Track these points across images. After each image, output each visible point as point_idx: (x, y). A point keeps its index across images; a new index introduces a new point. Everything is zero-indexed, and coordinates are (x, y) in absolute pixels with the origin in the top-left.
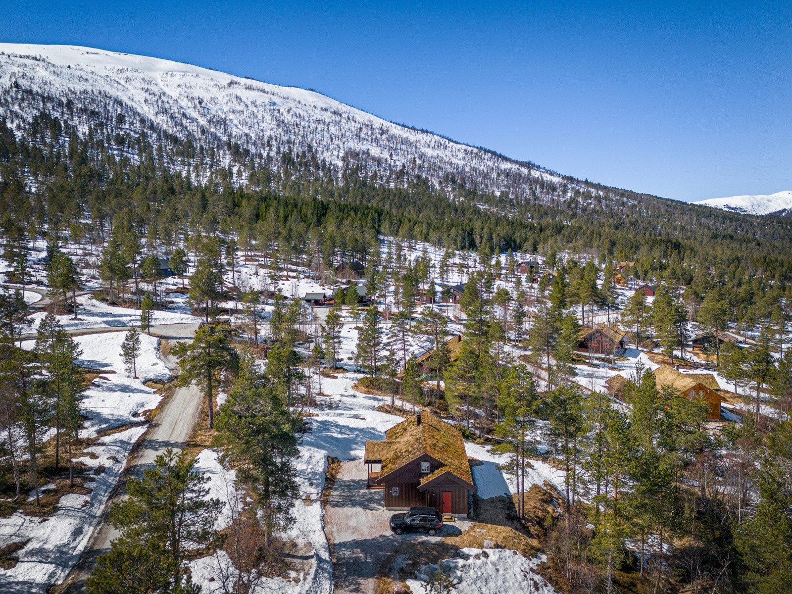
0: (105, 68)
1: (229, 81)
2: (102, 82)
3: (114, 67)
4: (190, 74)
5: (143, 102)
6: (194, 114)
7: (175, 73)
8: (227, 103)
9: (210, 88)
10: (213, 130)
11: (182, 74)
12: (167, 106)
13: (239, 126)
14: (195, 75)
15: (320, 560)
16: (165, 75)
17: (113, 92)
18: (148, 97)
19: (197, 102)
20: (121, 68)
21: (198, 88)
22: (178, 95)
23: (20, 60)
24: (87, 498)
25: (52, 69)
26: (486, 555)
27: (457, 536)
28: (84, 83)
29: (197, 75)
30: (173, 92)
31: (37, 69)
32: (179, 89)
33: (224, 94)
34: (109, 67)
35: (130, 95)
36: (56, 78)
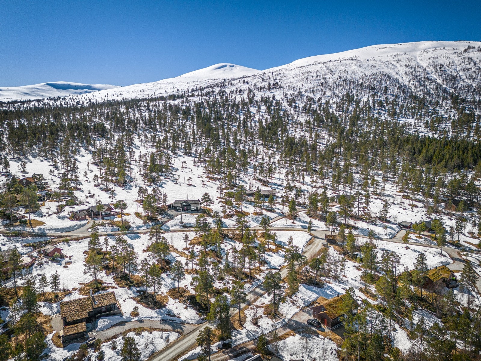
0: (388, 56)
1: (466, 47)
2: (383, 66)
3: (393, 54)
4: (439, 48)
5: (404, 74)
6: (435, 76)
7: (429, 50)
8: (461, 64)
9: (450, 56)
10: (444, 86)
11: (434, 49)
12: (418, 74)
13: (466, 80)
14: (442, 48)
15: (284, 320)
16: (422, 53)
17: (387, 71)
18: (407, 69)
19: (438, 68)
20: (396, 54)
21: (442, 57)
22: (427, 65)
23: (345, 62)
24: (250, 286)
25: (359, 64)
26: (324, 339)
27: (322, 331)
28: (373, 69)
29: (444, 48)
30: (424, 64)
31: (352, 65)
32: (429, 61)
33: (460, 58)
34: (389, 55)
35: (397, 71)
36: (360, 69)
